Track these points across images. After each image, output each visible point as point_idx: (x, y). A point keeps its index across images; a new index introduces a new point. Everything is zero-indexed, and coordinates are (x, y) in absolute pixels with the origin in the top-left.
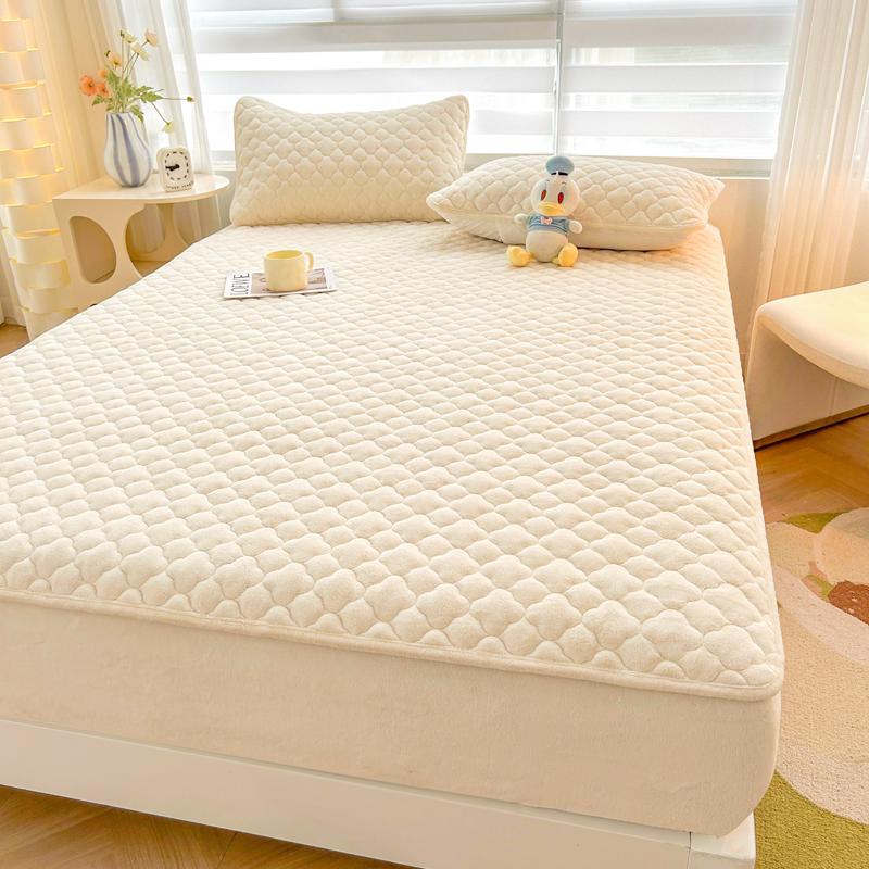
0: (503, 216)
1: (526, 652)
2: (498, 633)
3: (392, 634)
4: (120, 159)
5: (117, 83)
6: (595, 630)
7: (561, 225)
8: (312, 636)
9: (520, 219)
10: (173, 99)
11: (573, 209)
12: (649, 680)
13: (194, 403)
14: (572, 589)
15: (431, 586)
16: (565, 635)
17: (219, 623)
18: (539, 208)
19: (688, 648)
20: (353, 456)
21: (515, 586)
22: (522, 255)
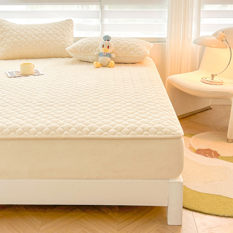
0: (90, 54)
1: (128, 134)
2: (120, 131)
3: (95, 133)
6: (143, 128)
7: (109, 55)
8: (76, 136)
9: (96, 54)
11: (112, 50)
12: (156, 136)
13: (18, 99)
14: (136, 123)
15: (102, 125)
16: (136, 130)
17: (51, 136)
18: (102, 50)
19: (163, 129)
20: (71, 106)
21: (122, 123)
22: (98, 64)
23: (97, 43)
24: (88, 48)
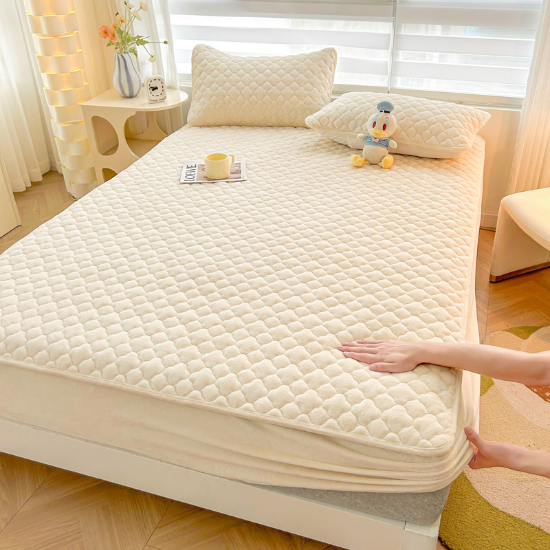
0: (350, 133)
1: (321, 424)
2: (307, 412)
3: (253, 409)
4: (122, 81)
5: (122, 34)
6: (357, 415)
7: (384, 143)
8: (212, 406)
9: (360, 137)
10: (156, 43)
11: (392, 134)
12: (382, 443)
13: (159, 258)
14: (349, 392)
15: (276, 385)
16: (341, 416)
17: (165, 396)
19: (404, 426)
20: (244, 299)
21: (319, 388)
22: (360, 161)
23: (368, 111)
24: (348, 121)
